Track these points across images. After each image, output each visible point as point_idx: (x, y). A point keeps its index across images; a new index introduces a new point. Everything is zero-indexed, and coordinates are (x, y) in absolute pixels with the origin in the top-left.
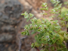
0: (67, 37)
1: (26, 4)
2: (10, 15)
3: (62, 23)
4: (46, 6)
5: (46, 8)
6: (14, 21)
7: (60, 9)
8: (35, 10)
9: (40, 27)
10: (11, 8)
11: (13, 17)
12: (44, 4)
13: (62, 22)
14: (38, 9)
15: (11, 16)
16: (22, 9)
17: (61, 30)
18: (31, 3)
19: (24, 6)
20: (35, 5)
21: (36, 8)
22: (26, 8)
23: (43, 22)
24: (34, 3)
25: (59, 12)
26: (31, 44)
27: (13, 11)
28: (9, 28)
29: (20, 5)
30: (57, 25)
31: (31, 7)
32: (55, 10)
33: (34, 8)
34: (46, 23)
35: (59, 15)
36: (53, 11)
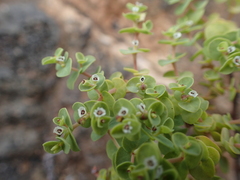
0: (235, 142)
1: (68, 14)
2: (15, 63)
3: (212, 82)
4: (142, 17)
5: (144, 25)
6: (32, 82)
7: (201, 22)
8: (103, 31)
9: (120, 114)
10: (16, 37)
11: (28, 68)
12: (135, 8)
13: (213, 77)
14: (114, 27)
15: (22, 64)
16: (56, 35)
17: (206, 114)
18: (84, 7)
19: (60, 25)
20: (99, 15)
21: (107, 23)
22: (69, 28)
23: (132, 89)
24: (95, 7)
25: (197, 36)
26: (97, 172)
27: (26, 48)
28: (19, 107)
29: (45, 24)
30: (192, 101)
31: (85, 23)
32: (178, 31)
33: (98, 25)
34: (147, 92)
35: (199, 48)
36: (172, 37)
